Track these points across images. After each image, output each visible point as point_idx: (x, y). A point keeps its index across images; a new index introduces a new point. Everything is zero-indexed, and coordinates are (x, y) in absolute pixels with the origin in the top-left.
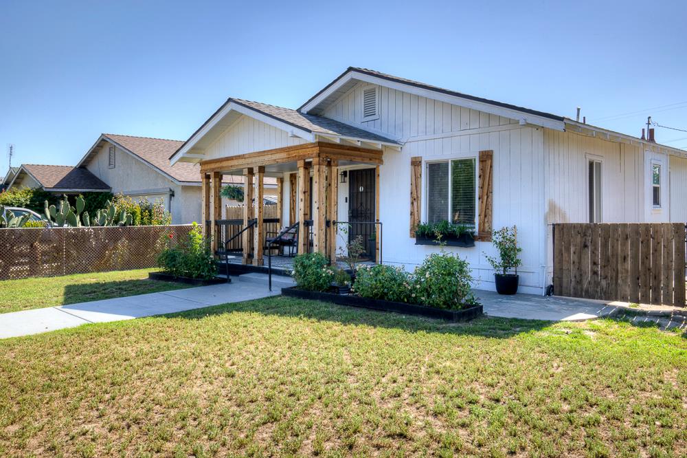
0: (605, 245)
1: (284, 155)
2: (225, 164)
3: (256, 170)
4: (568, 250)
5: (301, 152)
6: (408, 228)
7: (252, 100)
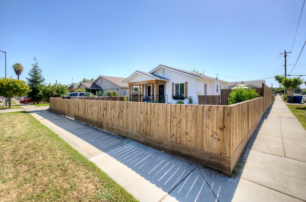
0: (207, 99)
1: (148, 82)
2: (134, 83)
3: (142, 85)
4: (201, 100)
5: (152, 82)
6: (172, 96)
7: (141, 71)
